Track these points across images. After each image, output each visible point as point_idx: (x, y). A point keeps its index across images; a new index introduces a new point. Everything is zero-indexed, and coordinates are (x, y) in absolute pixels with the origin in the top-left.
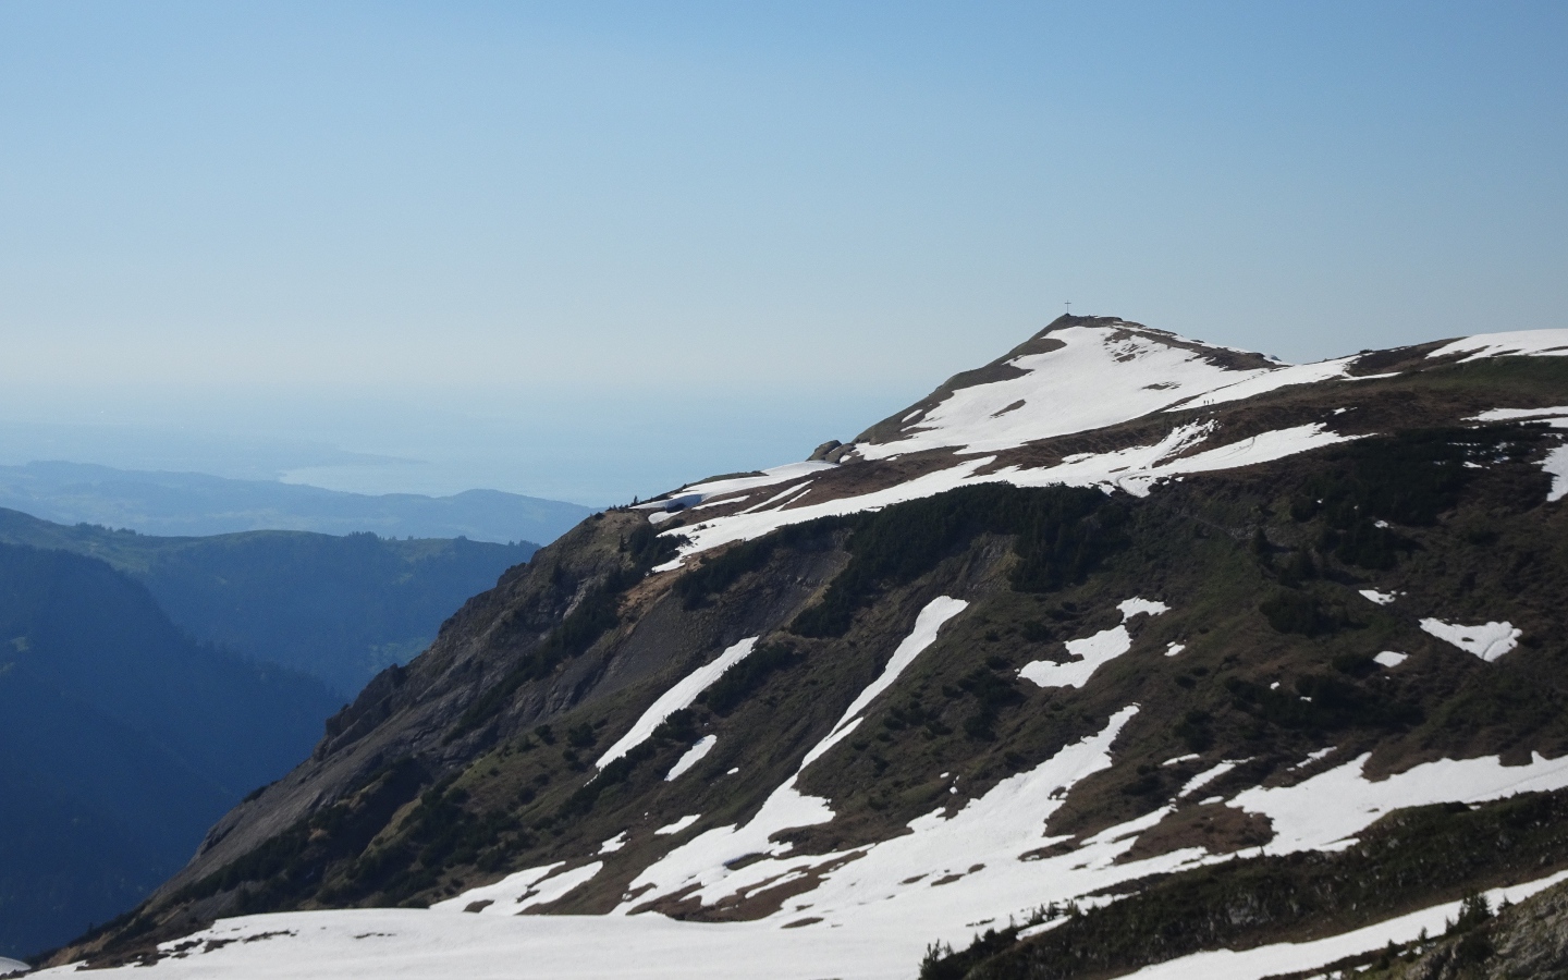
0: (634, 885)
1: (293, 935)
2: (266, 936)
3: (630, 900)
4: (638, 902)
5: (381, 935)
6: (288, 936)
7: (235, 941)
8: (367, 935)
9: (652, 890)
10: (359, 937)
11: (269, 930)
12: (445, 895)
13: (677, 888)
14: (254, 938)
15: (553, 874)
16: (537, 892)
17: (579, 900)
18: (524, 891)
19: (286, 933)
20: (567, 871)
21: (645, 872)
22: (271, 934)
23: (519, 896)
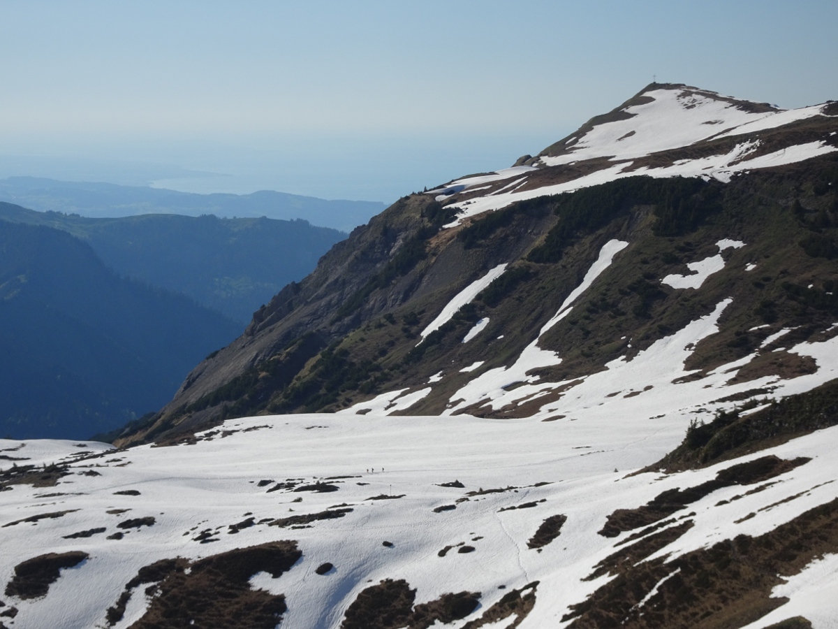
0: (452, 399)
1: (270, 428)
2: (255, 428)
3: (451, 408)
4: (455, 409)
5: (320, 427)
6: (268, 428)
7: (238, 431)
8: (313, 427)
9: (463, 402)
10: (308, 428)
11: (257, 426)
12: (343, 407)
13: (477, 401)
14: (248, 430)
15: (403, 394)
16: (395, 404)
17: (422, 408)
18: (388, 404)
19: (267, 426)
20: (411, 393)
21: (457, 392)
22: (258, 427)
23: (386, 407)
